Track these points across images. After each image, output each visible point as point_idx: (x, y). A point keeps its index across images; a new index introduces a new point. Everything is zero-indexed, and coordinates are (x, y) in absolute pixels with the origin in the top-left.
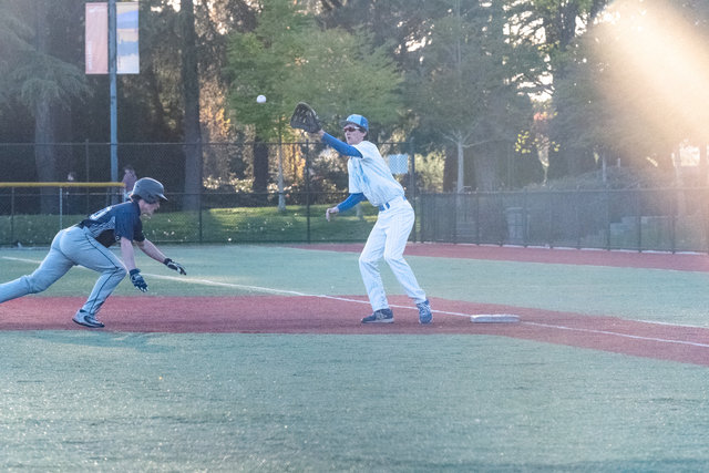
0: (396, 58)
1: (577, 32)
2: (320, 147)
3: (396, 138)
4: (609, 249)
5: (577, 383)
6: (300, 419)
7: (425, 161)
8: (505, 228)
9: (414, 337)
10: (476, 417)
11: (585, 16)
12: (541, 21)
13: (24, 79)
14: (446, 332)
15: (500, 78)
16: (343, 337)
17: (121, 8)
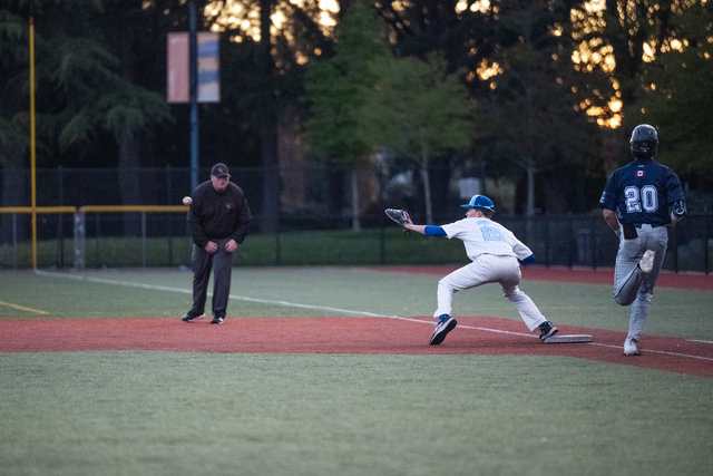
0: (468, 84)
1: (645, 59)
2: (394, 172)
3: (468, 164)
4: (676, 271)
5: (644, 403)
6: (369, 438)
7: (496, 185)
8: (574, 250)
9: (484, 357)
10: (543, 436)
11: (653, 43)
12: (610, 49)
13: (109, 107)
14: (515, 353)
15: (571, 105)
16: (412, 357)
17: (203, 38)
